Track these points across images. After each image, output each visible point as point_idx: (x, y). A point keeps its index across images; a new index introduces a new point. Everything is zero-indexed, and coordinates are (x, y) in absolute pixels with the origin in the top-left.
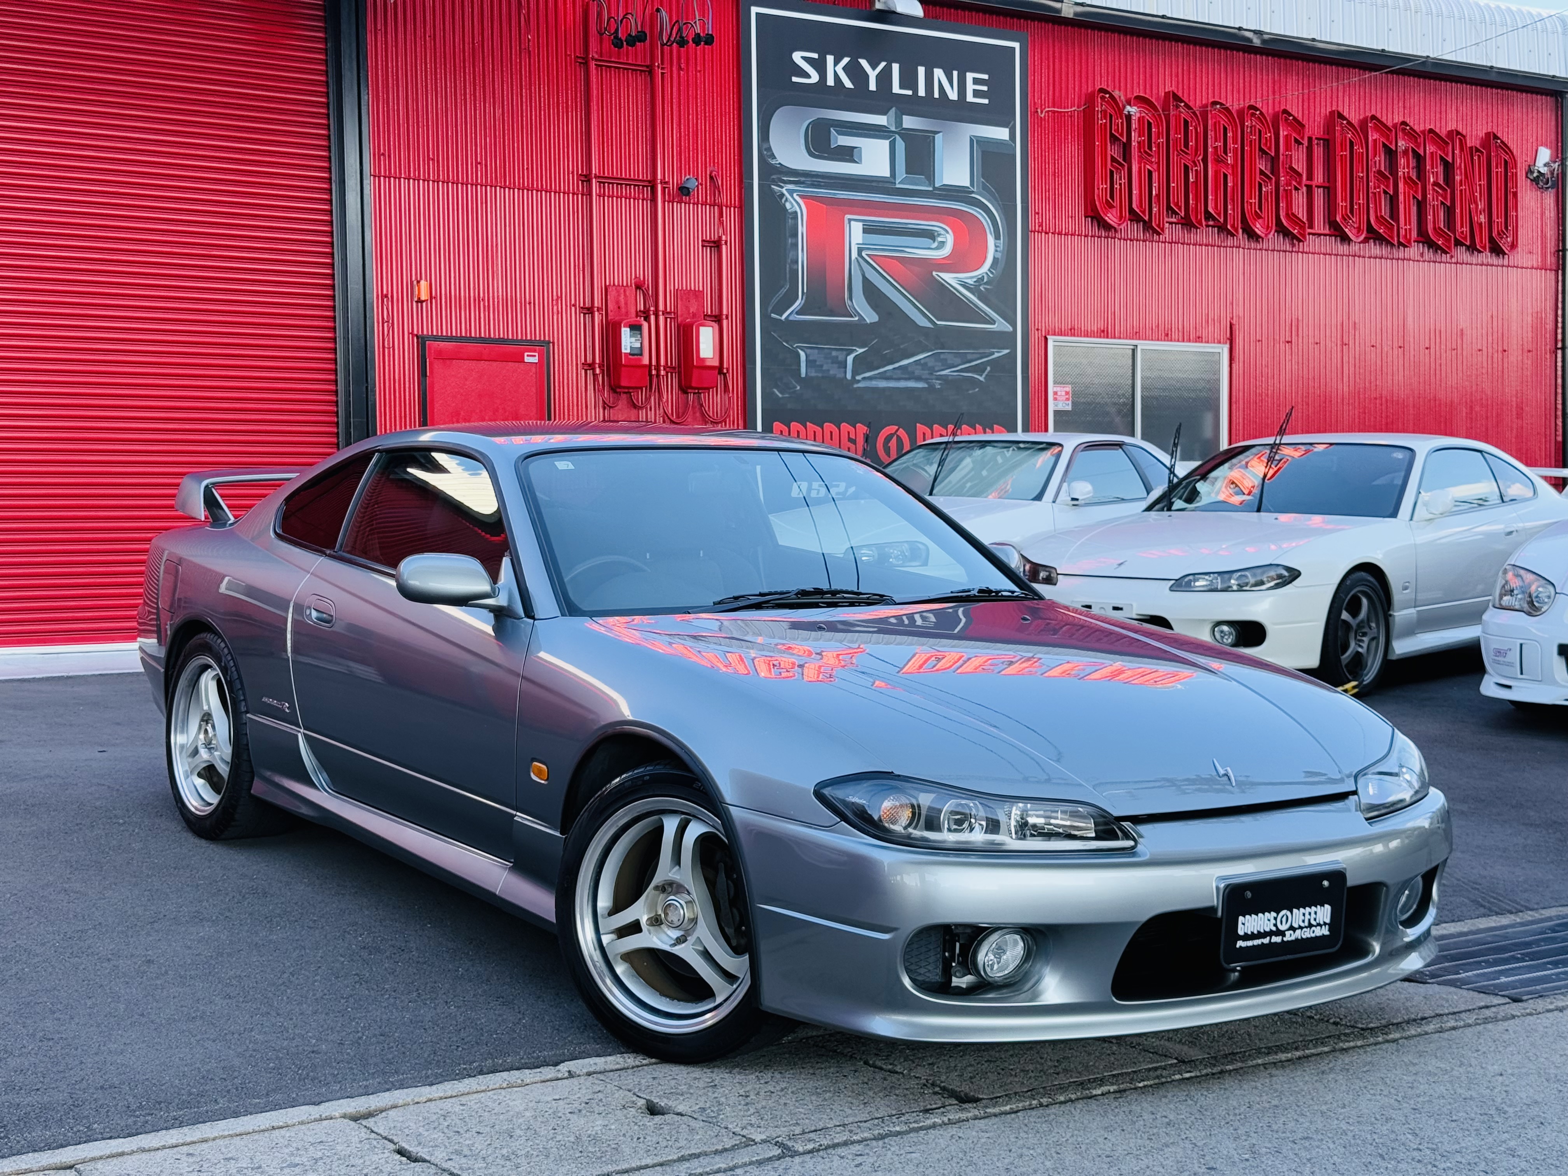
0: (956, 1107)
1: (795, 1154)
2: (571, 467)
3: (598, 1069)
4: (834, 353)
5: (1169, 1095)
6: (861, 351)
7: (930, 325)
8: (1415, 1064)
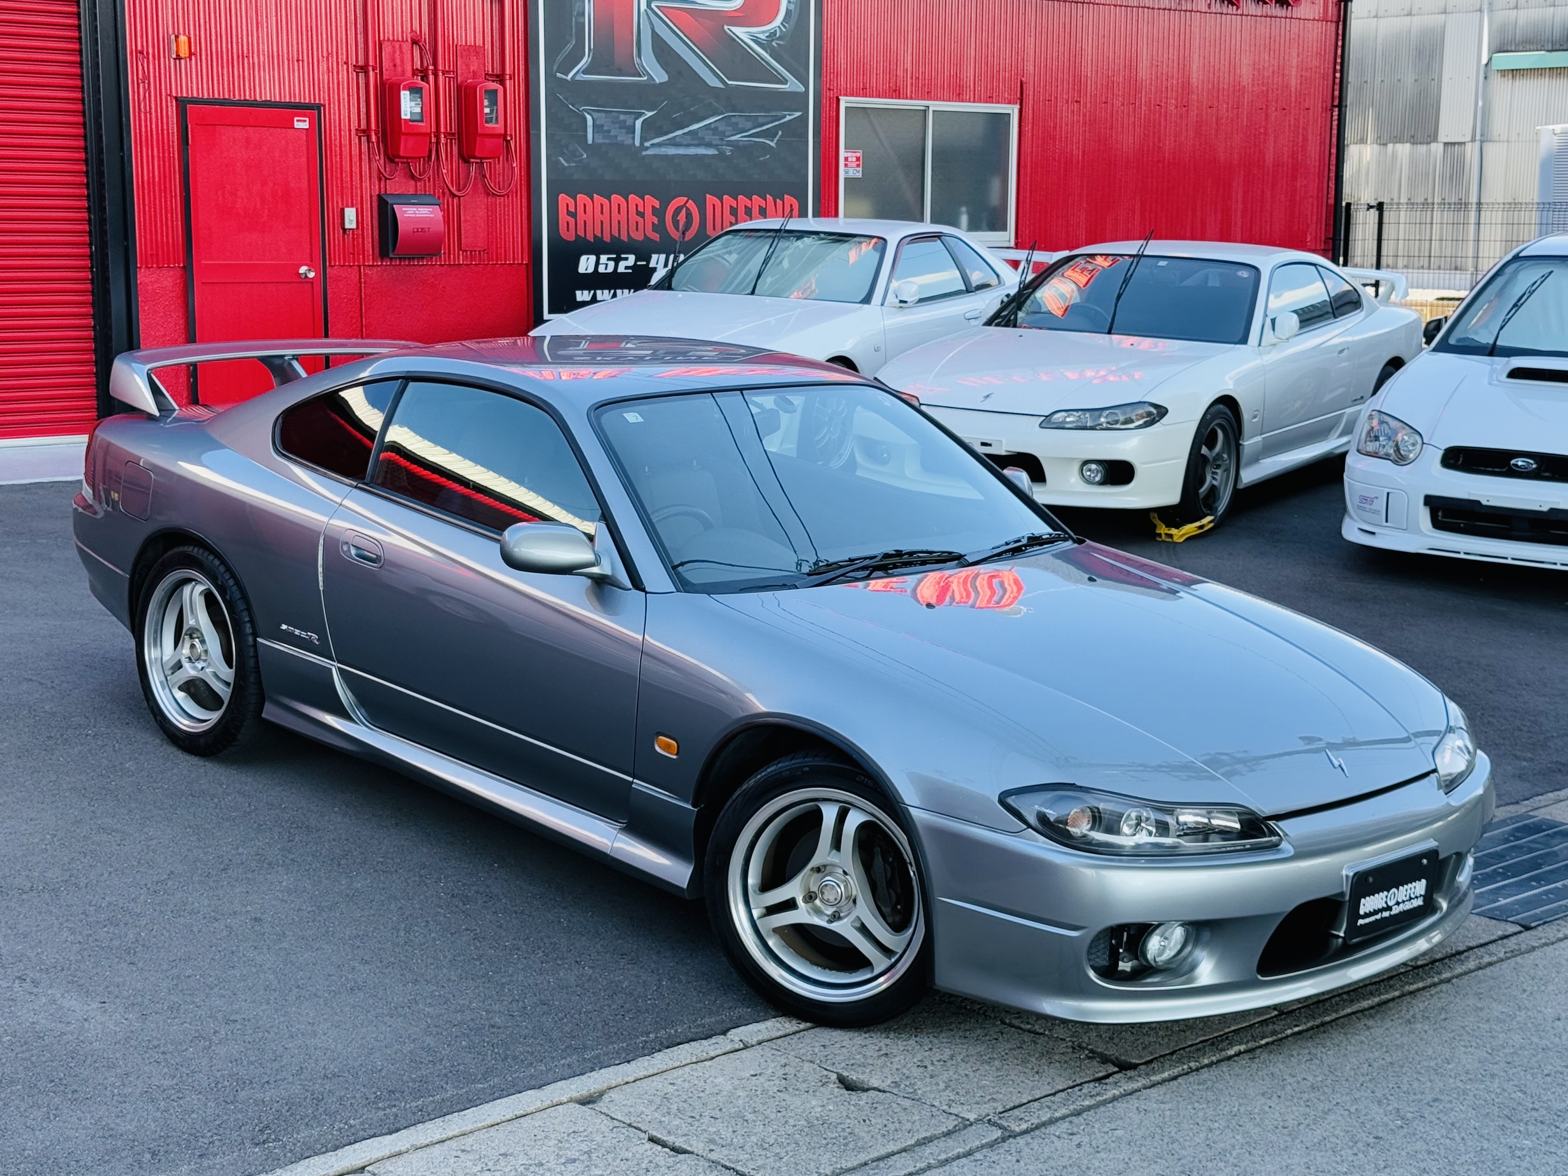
0: (1120, 1075)
1: (1014, 1135)
2: (640, 419)
3: (766, 1037)
4: (622, 117)
5: (1295, 1053)
6: (649, 114)
7: (721, 86)
8: (1481, 1009)
